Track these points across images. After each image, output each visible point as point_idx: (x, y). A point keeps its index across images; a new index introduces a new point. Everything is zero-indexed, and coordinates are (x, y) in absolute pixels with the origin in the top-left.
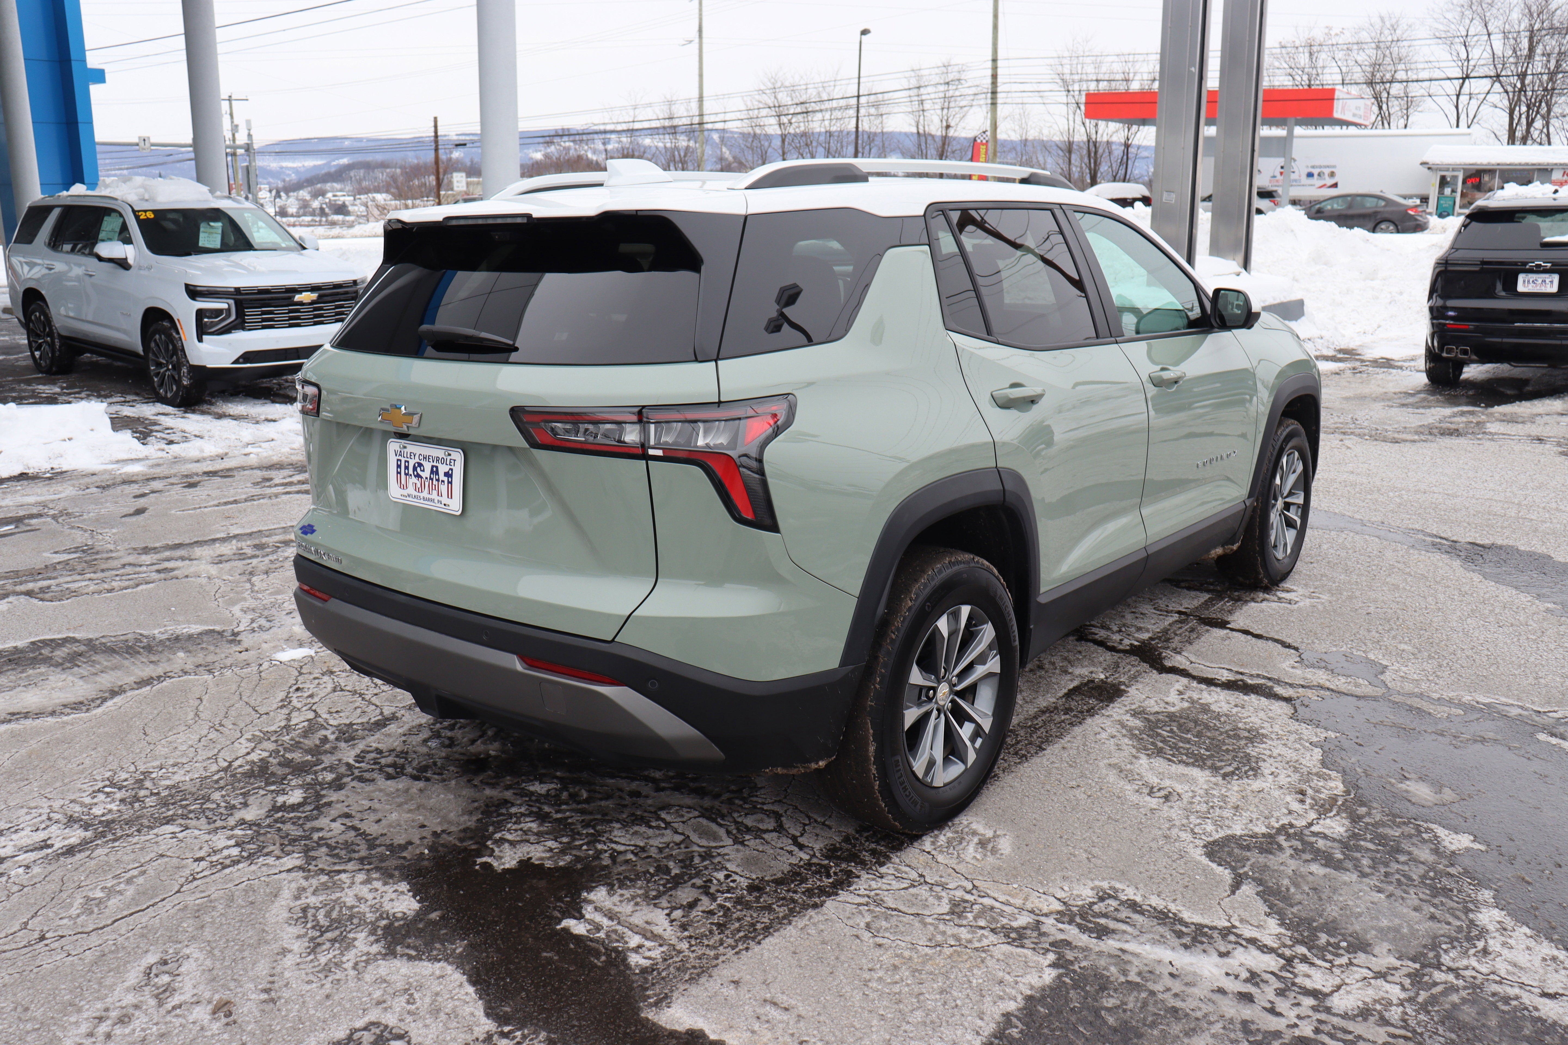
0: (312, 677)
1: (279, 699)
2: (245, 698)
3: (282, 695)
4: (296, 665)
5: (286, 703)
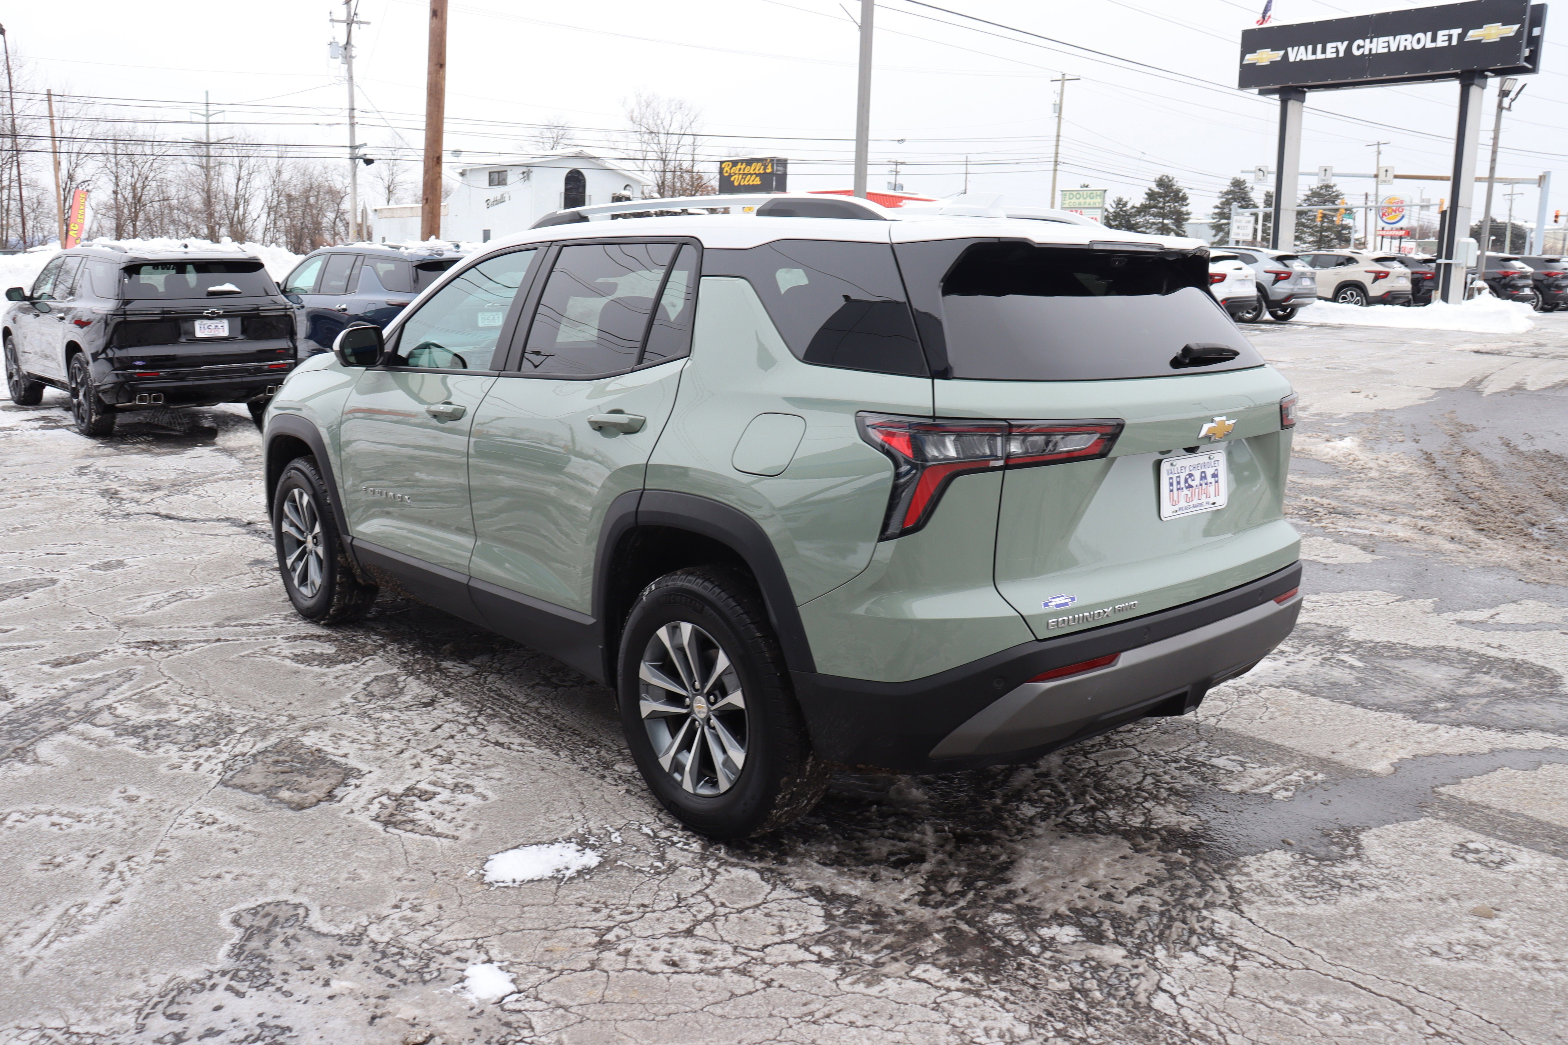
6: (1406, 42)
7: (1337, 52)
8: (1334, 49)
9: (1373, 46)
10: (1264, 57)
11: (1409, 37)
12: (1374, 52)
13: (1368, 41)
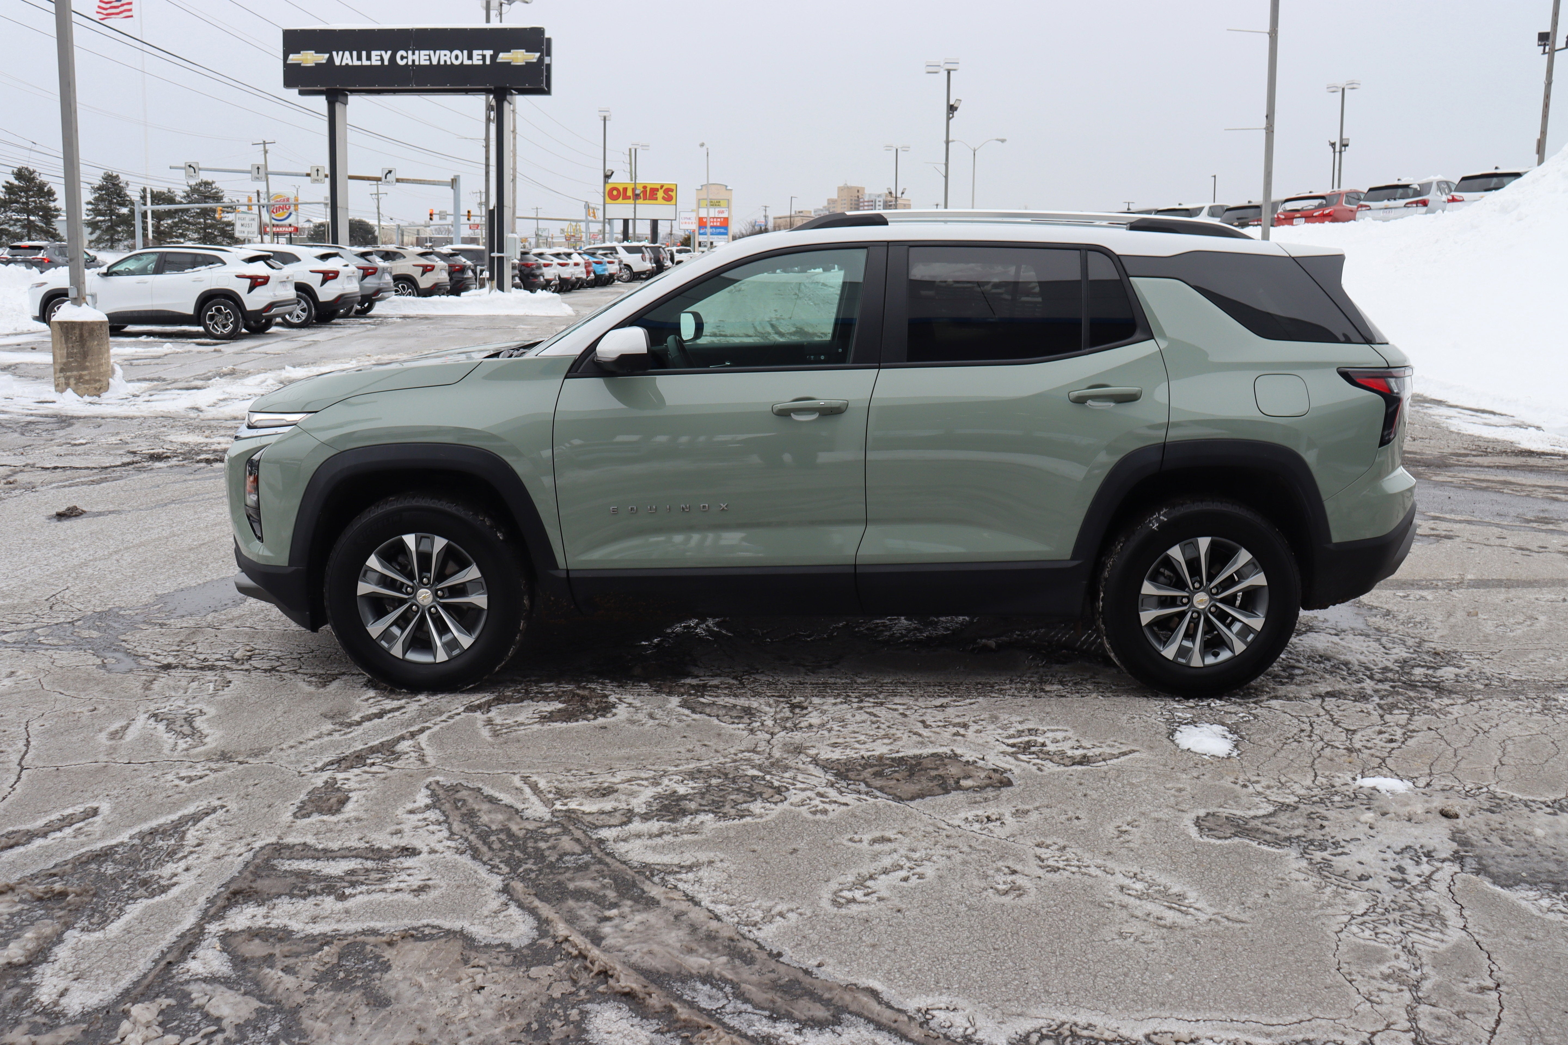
0: (1372, 751)
1: (1413, 740)
2: (1450, 752)
3: (1410, 742)
4: (1385, 771)
5: (1408, 734)
6: (445, 57)
7: (382, 60)
8: (378, 58)
9: (416, 57)
10: (309, 58)
11: (447, 52)
12: (417, 63)
13: (410, 52)
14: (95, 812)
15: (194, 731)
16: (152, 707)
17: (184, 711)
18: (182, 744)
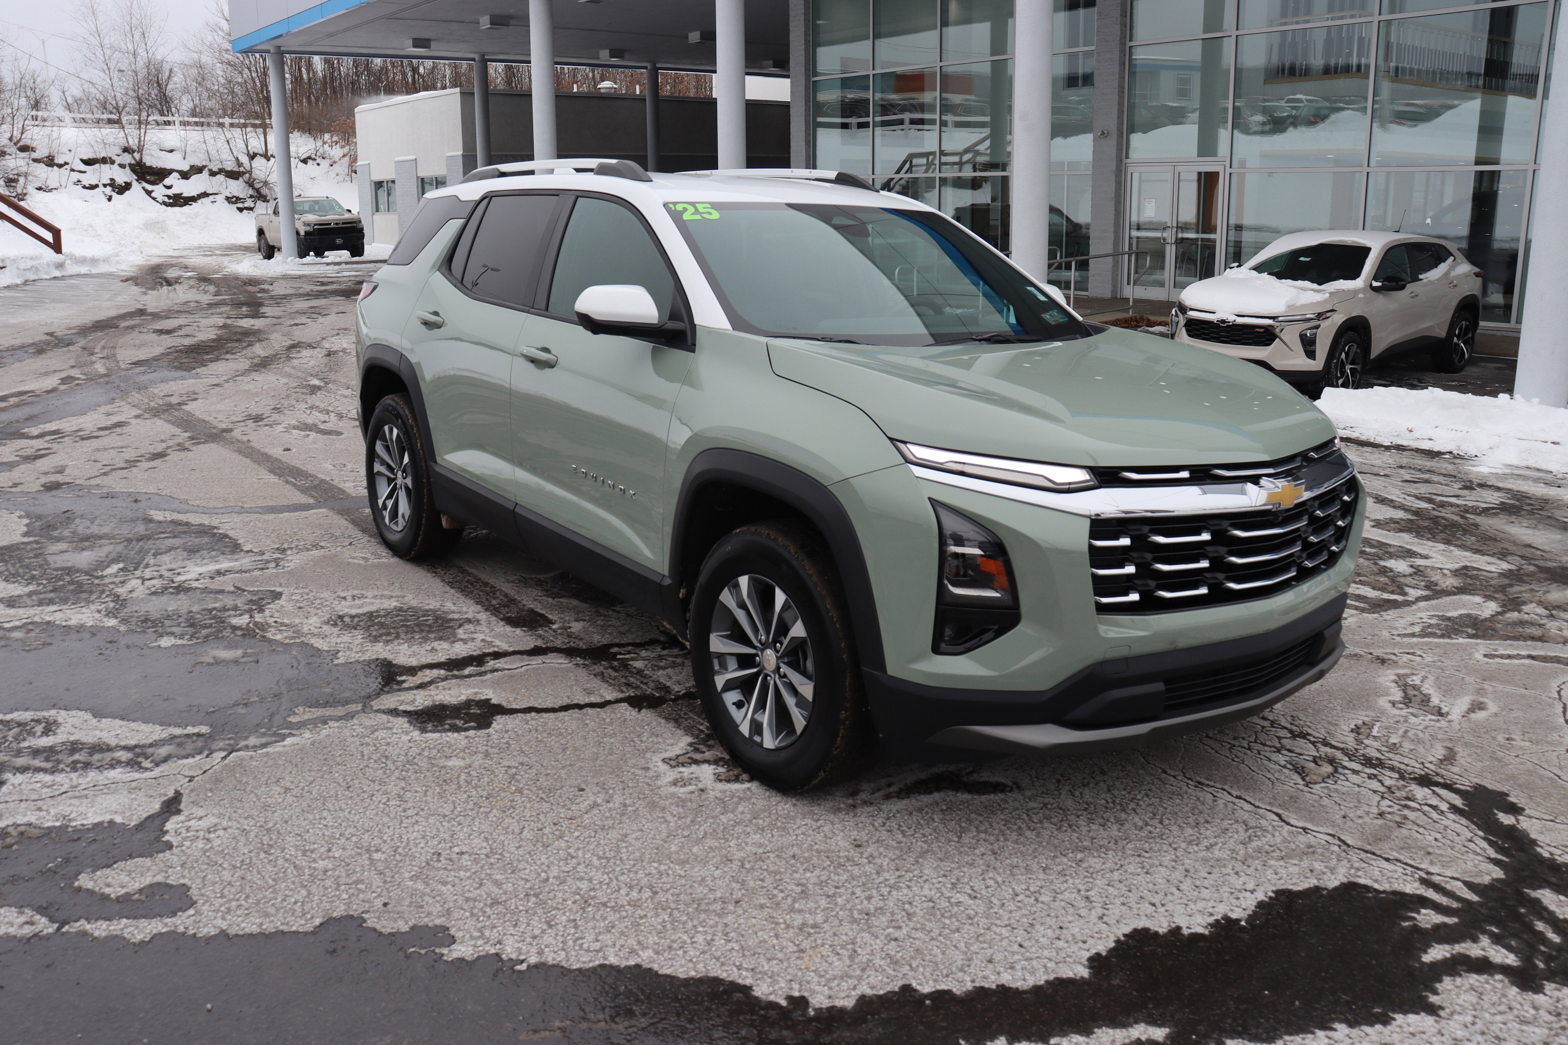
14: (1485, 656)
15: (1404, 687)
16: (1443, 723)
17: (1411, 710)
18: (1416, 680)
